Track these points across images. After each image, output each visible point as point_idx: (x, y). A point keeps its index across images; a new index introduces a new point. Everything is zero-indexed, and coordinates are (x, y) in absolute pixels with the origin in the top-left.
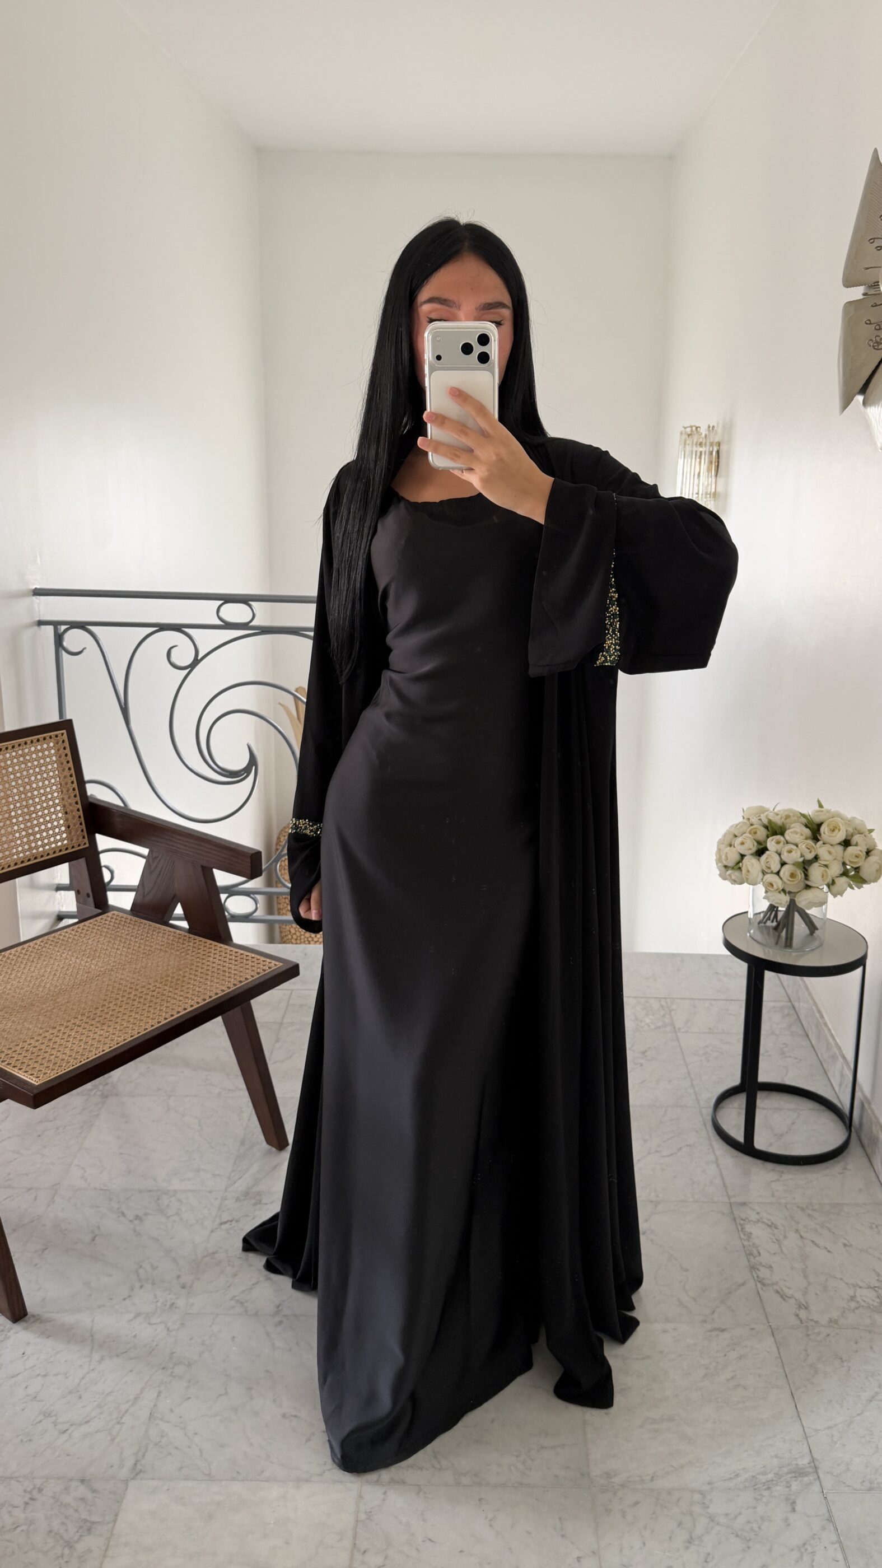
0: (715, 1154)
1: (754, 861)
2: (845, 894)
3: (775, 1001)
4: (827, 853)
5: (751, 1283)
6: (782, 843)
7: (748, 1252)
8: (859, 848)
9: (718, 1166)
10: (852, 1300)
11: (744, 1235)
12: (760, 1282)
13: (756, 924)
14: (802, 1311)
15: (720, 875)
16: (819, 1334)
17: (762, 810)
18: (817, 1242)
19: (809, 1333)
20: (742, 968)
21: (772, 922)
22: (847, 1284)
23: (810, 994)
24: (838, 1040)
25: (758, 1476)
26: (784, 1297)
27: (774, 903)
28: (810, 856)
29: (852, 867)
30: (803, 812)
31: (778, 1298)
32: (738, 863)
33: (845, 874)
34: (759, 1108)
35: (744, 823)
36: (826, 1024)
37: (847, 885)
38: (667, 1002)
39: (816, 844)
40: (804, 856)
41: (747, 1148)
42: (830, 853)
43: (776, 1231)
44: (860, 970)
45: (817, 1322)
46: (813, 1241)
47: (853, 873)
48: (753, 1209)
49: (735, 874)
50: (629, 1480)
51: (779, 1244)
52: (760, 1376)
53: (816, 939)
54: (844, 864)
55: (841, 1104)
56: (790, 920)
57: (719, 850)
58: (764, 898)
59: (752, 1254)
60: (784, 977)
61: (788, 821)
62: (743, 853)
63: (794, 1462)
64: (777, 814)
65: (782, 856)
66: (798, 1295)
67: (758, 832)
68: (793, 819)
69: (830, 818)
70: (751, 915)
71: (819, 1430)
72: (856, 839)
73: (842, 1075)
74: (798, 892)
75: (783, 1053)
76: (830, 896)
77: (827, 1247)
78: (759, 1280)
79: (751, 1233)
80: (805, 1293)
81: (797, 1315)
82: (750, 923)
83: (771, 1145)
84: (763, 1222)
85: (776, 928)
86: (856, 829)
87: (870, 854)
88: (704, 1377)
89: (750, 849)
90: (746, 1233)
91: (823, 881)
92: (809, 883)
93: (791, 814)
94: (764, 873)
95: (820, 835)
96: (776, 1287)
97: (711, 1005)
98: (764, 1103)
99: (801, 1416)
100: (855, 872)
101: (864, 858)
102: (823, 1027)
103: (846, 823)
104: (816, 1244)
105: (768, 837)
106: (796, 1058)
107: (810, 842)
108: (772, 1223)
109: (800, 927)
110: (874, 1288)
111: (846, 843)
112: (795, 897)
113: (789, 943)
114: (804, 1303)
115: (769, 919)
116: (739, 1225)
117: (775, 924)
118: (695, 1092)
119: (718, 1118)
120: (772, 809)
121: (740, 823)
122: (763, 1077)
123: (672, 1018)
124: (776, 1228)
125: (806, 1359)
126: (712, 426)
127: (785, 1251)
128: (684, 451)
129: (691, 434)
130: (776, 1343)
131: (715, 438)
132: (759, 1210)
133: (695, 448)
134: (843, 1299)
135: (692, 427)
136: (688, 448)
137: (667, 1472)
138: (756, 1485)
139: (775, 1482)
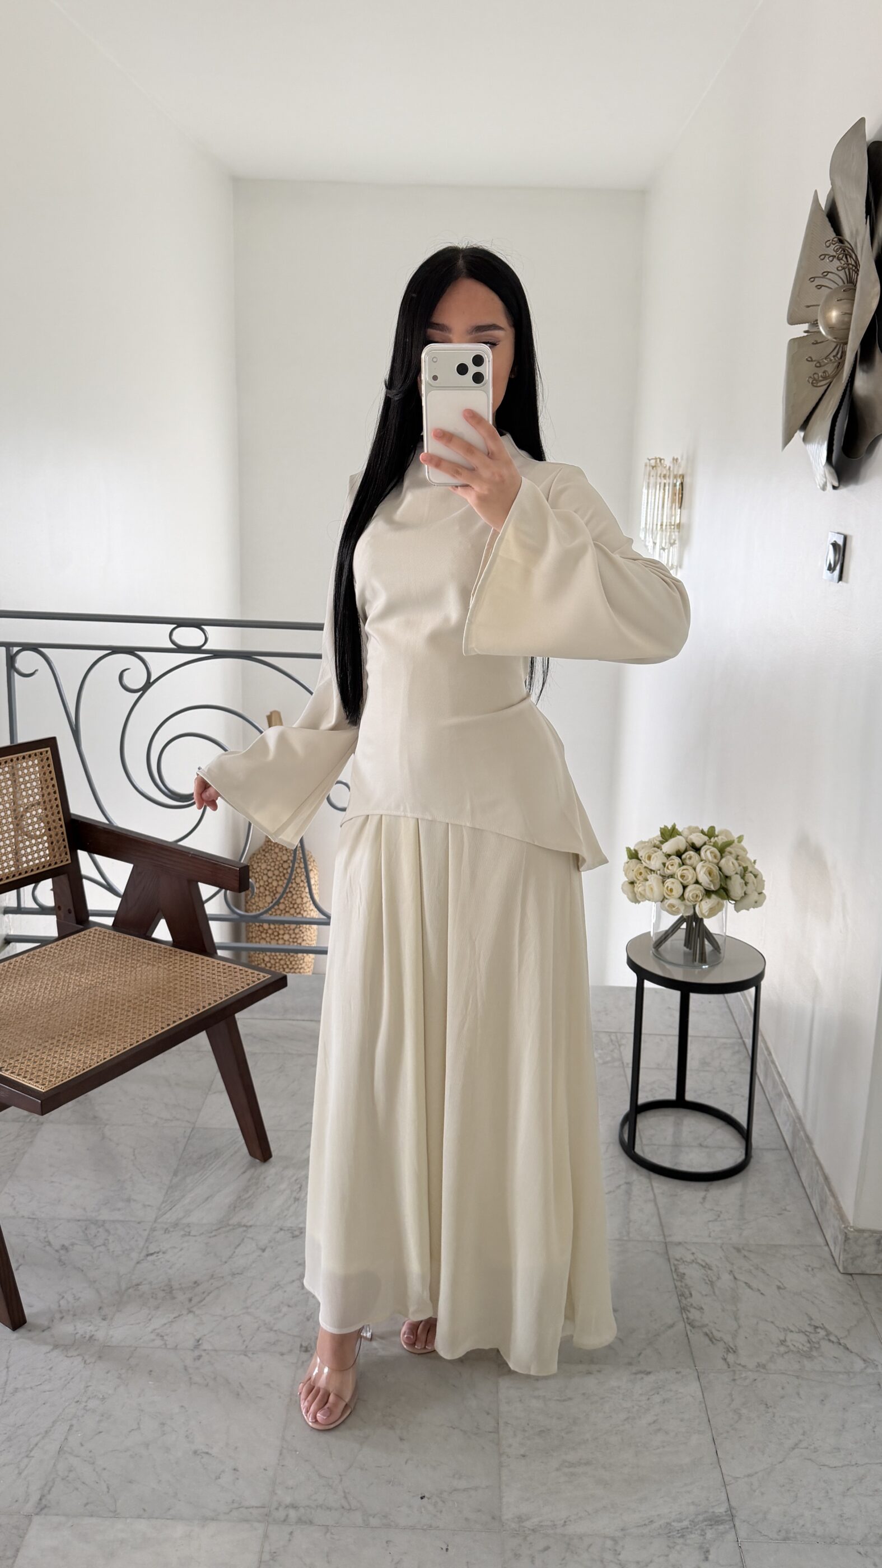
0: (652, 1193)
5: (681, 1325)
7: (679, 1293)
9: (656, 1205)
10: (782, 1344)
12: (689, 1324)
14: (730, 1354)
16: (745, 1378)
18: (751, 1284)
19: (736, 1378)
22: (778, 1327)
25: (674, 1524)
26: (712, 1339)
31: (707, 1341)
43: (709, 1272)
45: (744, 1367)
46: (746, 1283)
48: (688, 1250)
50: (541, 1524)
51: (712, 1286)
52: (682, 1420)
59: (683, 1295)
63: (711, 1510)
66: (728, 1338)
71: (739, 1477)
77: (760, 1289)
78: (689, 1321)
79: (684, 1274)
80: (735, 1336)
81: (725, 1359)
84: (697, 1263)
88: (625, 1420)
90: (679, 1274)
96: (706, 1330)
99: (721, 1463)
104: (750, 1287)
108: (707, 1264)
110: (804, 1333)
114: (733, 1347)
116: (674, 1265)
124: (710, 1269)
125: (730, 1404)
126: (675, 457)
127: (717, 1292)
128: (648, 484)
129: (655, 466)
130: (701, 1387)
131: (678, 471)
132: (694, 1250)
133: (659, 480)
134: (773, 1343)
135: (656, 459)
136: (652, 480)
137: (580, 1517)
138: (670, 1532)
139: (690, 1530)
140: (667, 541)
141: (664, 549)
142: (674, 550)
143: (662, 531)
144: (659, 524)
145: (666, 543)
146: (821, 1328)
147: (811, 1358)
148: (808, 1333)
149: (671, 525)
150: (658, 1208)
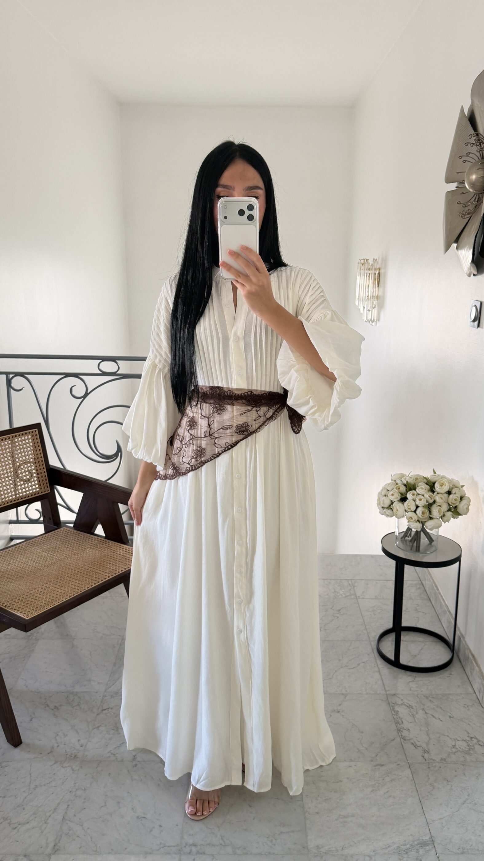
0: (378, 668)
1: (399, 505)
2: (450, 522)
3: (412, 581)
5: (398, 739)
6: (415, 495)
7: (396, 722)
8: (456, 495)
9: (380, 674)
10: (454, 747)
11: (394, 712)
12: (403, 738)
13: (400, 539)
14: (425, 754)
15: (380, 512)
16: (435, 766)
17: (403, 476)
18: (435, 716)
19: (430, 766)
20: (392, 563)
21: (408, 537)
22: (451, 739)
23: (431, 576)
24: (446, 602)
25: (402, 847)
26: (416, 746)
27: (409, 527)
28: (431, 501)
29: (453, 507)
30: (424, 476)
31: (412, 747)
32: (390, 506)
33: (449, 510)
34: (403, 641)
35: (393, 483)
36: (440, 593)
37: (451, 516)
38: (352, 582)
39: (433, 494)
40: (428, 502)
41: (396, 663)
42: (441, 498)
43: (411, 709)
44: (458, 563)
45: (433, 760)
46: (432, 715)
47: (453, 510)
48: (399, 698)
49: (389, 512)
50: (330, 850)
51: (414, 717)
52: (402, 791)
53: (433, 546)
54: (449, 505)
55: (448, 637)
56: (418, 537)
57: (379, 499)
58: (404, 524)
59: (398, 723)
60: (417, 568)
61: (417, 481)
62: (392, 500)
63: (421, 838)
64: (411, 478)
65: (416, 502)
66: (424, 745)
67: (401, 488)
68: (419, 480)
69: (440, 479)
70: (397, 534)
71: (435, 820)
72: (454, 490)
73: (449, 622)
74: (426, 522)
75: (416, 610)
77: (440, 718)
78: (403, 737)
79: (398, 711)
80: (428, 744)
81: (423, 757)
82: (396, 538)
83: (409, 661)
84: (405, 705)
85: (411, 541)
86: (454, 485)
87: (462, 499)
88: (371, 791)
89: (397, 498)
91: (439, 514)
92: (431, 516)
93: (418, 478)
94: (406, 511)
95: (435, 489)
96: (412, 741)
97: (377, 583)
98: (405, 637)
99: (425, 813)
100: (455, 509)
101: (459, 501)
102: (438, 594)
103: (448, 481)
104: (434, 717)
105: (407, 491)
106: (423, 613)
107: (430, 493)
108: (410, 705)
109: (424, 540)
110: (465, 741)
111: (449, 493)
112: (424, 524)
113: (418, 549)
114: (427, 750)
115: (406, 536)
116: (392, 707)
117: (410, 538)
118: (367, 632)
119: (380, 647)
120: (407, 475)
121: (390, 483)
122: (404, 624)
123: (354, 590)
124: (412, 708)
125: (428, 781)
126: (375, 259)
127: (417, 721)
128: (360, 273)
129: (364, 264)
130: (411, 772)
131: (377, 266)
132: (403, 698)
133: (366, 272)
134: (449, 747)
135: (364, 259)
136: (362, 271)
137: (351, 845)
138: (400, 851)
139: (410, 850)
140: (371, 305)
141: (369, 311)
142: (375, 311)
143: (368, 300)
144: (366, 296)
145: (370, 307)
146: (474, 738)
147: (469, 754)
148: (467, 741)
149: (373, 297)
150: (381, 676)
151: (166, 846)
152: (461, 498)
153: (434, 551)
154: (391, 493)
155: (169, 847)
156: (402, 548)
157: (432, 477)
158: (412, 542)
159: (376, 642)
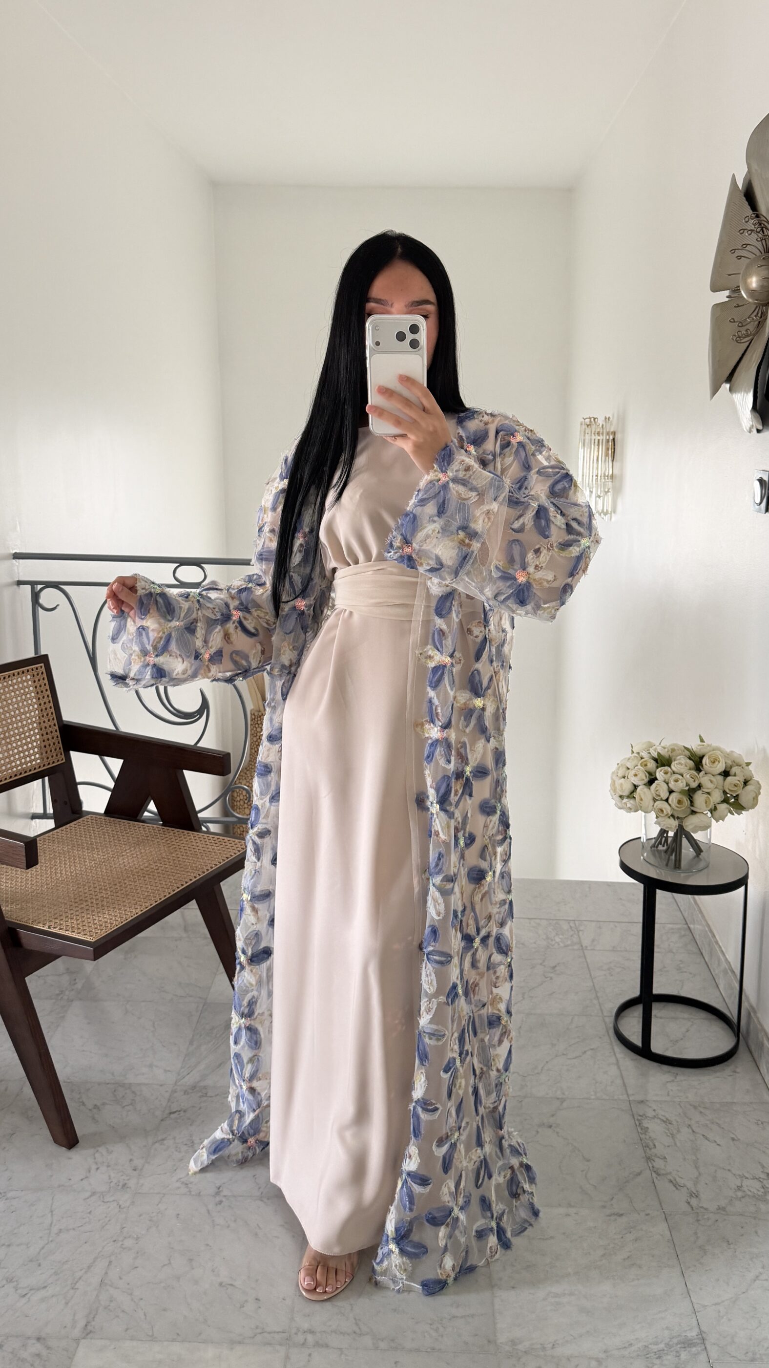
0: (616, 1057)
1: (646, 790)
4: (709, 782)
5: (647, 1173)
6: (669, 774)
7: (644, 1145)
8: (738, 778)
9: (619, 1067)
10: (739, 1189)
11: (642, 1129)
12: (655, 1172)
13: (649, 848)
14: (693, 1198)
15: (616, 805)
16: (708, 1219)
17: (650, 744)
18: (708, 1136)
19: (699, 1218)
20: (638, 888)
21: (663, 846)
22: (735, 1175)
24: (727, 956)
25: (652, 1347)
26: (676, 1185)
27: (664, 828)
28: (694, 785)
29: (731, 795)
30: (686, 746)
31: (671, 1187)
32: (632, 793)
33: (726, 801)
34: (655, 1017)
35: (635, 757)
36: (717, 943)
37: (727, 811)
38: (574, 924)
39: (698, 774)
40: (689, 785)
41: (644, 1051)
42: (711, 782)
43: (670, 1125)
44: (742, 889)
45: (705, 1209)
46: (703, 1135)
47: (733, 800)
48: (650, 1107)
49: (630, 803)
50: (532, 1347)
51: (672, 1137)
52: (653, 1256)
53: (701, 860)
54: (725, 793)
55: (730, 1012)
56: (679, 843)
57: (613, 782)
58: (655, 823)
59: (648, 1147)
60: (676, 896)
61: (675, 754)
62: (635, 783)
63: (683, 1334)
64: (664, 748)
65: (670, 785)
66: (690, 1185)
67: (649, 764)
68: (678, 752)
69: (710, 751)
70: (644, 839)
71: (707, 1306)
72: (734, 770)
74: (685, 818)
75: (679, 969)
76: (713, 821)
77: (716, 1140)
78: (655, 1169)
79: (647, 1128)
80: (696, 1183)
81: (688, 1203)
82: (643, 847)
83: (666, 1049)
84: (659, 1118)
85: (666, 852)
86: (735, 762)
88: (602, 1256)
89: (643, 780)
90: (644, 1128)
91: (707, 806)
92: (693, 808)
93: (677, 748)
94: (655, 800)
95: (702, 766)
96: (669, 1177)
97: (615, 926)
98: (659, 1012)
99: (691, 1293)
100: (735, 799)
101: (742, 787)
102: (714, 944)
103: (725, 756)
104: (706, 1138)
105: (657, 768)
106: (690, 973)
107: (694, 773)
108: (667, 1119)
109: (687, 850)
110: (758, 1179)
111: (726, 774)
112: (682, 822)
113: (677, 865)
114: (695, 1192)
115: (661, 844)
116: (638, 1120)
117: (665, 848)
118: (598, 1002)
119: (619, 1026)
120: (658, 744)
121: (630, 757)
122: (657, 990)
123: (579, 937)
124: (671, 1123)
125: (696, 1242)
126: (607, 417)
127: (678, 1144)
128: (584, 440)
129: (590, 425)
130: (669, 1226)
131: (610, 428)
132: (655, 1108)
133: (593, 437)
134: (731, 1188)
135: (590, 418)
136: (588, 437)
137: (567, 1341)
138: (648, 1354)
139: (666, 1352)
140: (602, 489)
142: (609, 498)
143: (598, 481)
144: (595, 476)
145: (601, 491)
147: (765, 1201)
148: (761, 1180)
149: (605, 476)
150: (620, 1071)
151: (266, 1332)
152: (746, 783)
153: (705, 868)
154: (632, 772)
155: (270, 1333)
156: (652, 862)
157: (699, 747)
158: (669, 853)
159: (612, 1019)
